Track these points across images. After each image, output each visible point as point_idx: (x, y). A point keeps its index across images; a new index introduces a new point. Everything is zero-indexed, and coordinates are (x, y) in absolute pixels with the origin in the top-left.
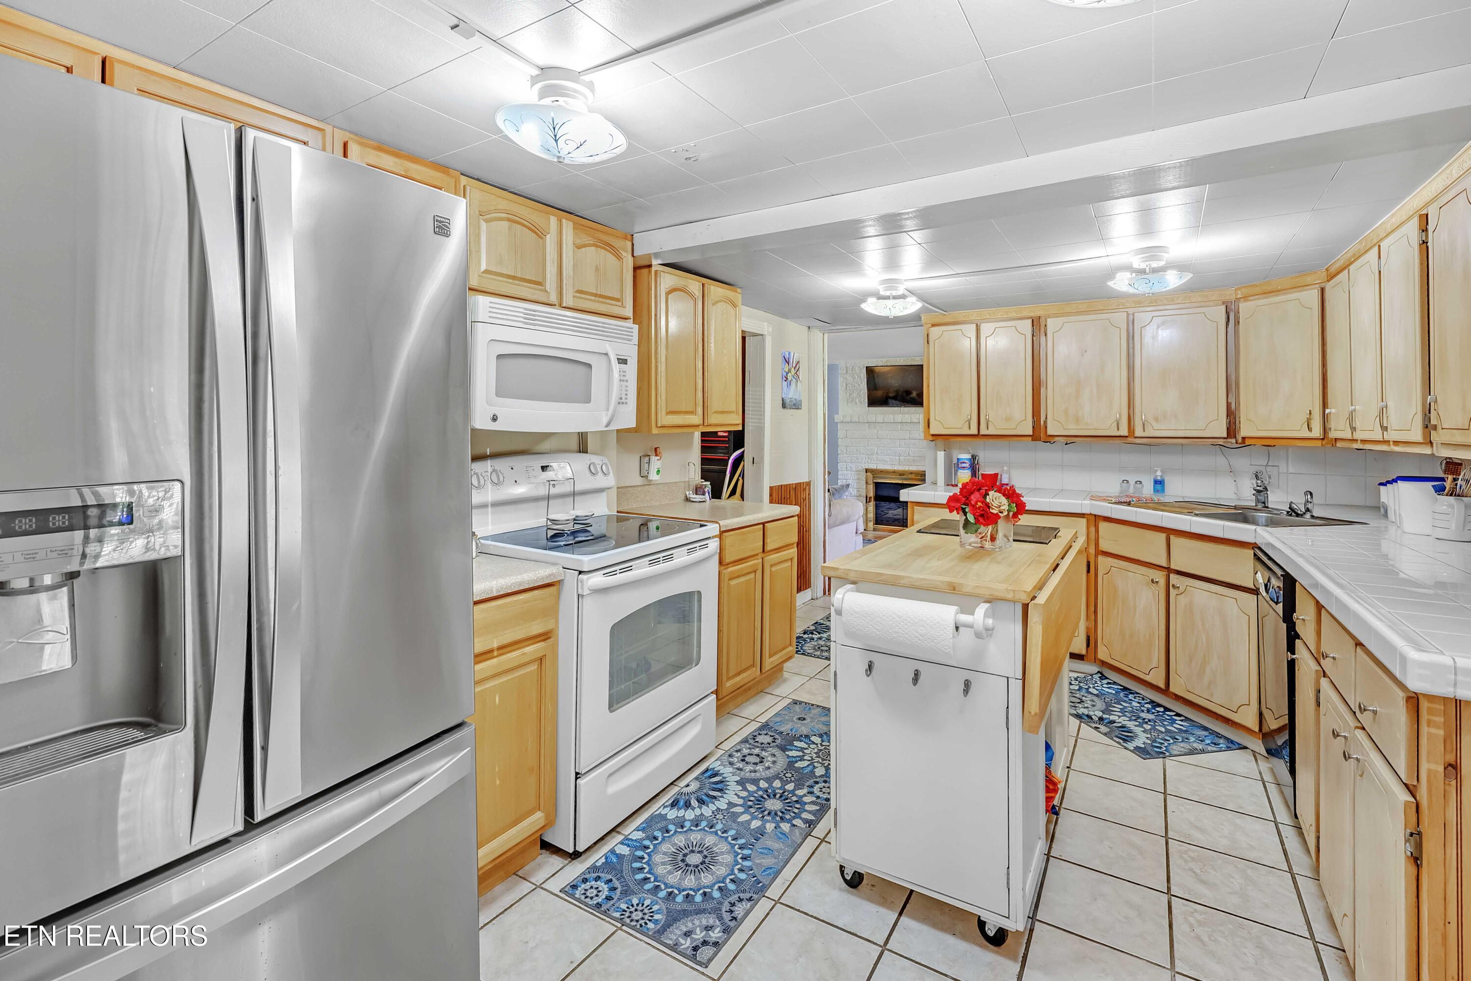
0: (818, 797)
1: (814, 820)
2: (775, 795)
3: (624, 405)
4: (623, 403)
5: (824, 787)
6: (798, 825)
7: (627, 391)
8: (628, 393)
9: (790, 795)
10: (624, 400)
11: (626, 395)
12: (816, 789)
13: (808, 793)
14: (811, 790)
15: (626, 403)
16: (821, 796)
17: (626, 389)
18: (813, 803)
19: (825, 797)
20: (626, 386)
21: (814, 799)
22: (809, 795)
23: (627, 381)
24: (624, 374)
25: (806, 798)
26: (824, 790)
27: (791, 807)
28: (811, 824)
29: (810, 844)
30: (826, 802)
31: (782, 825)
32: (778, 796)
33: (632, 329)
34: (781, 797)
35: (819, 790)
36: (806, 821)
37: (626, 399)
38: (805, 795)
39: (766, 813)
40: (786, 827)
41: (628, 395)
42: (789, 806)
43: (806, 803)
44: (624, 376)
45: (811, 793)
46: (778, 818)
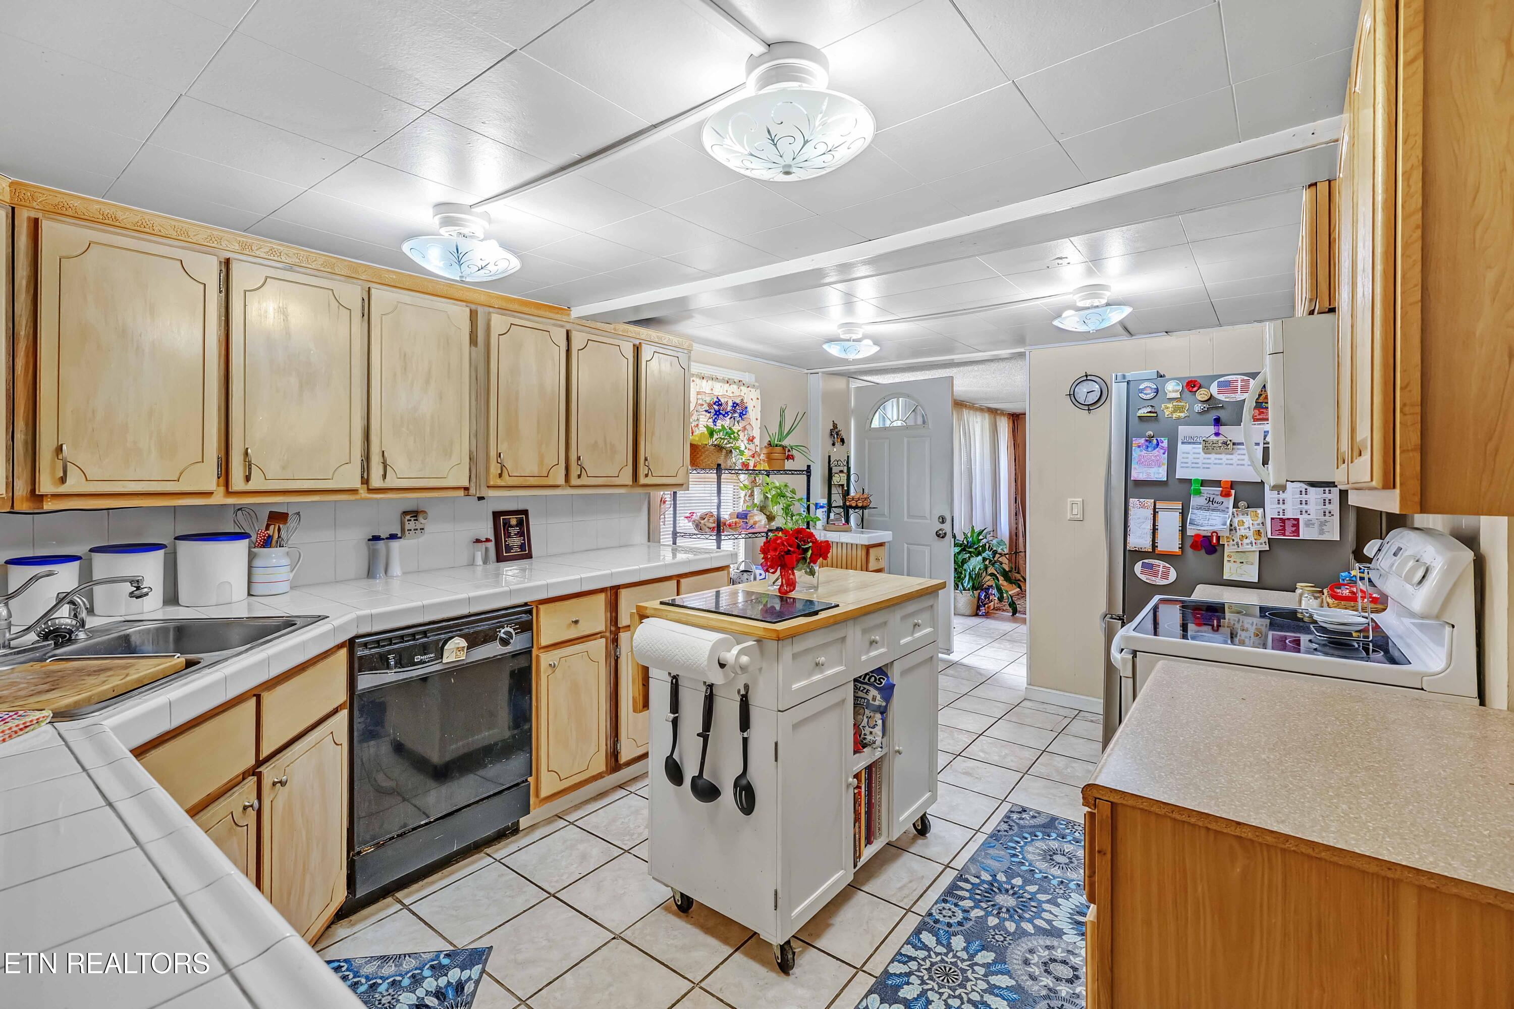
0: (956, 905)
1: (958, 881)
2: (1008, 910)
5: (950, 917)
6: (973, 878)
9: (990, 909)
12: (960, 916)
13: (969, 912)
14: (966, 915)
16: (953, 906)
18: (962, 898)
19: (948, 905)
21: (960, 903)
22: (969, 909)
25: (970, 905)
26: (950, 914)
27: (985, 896)
28: (960, 878)
29: (959, 863)
30: (946, 898)
31: (990, 878)
32: (1004, 910)
34: (1000, 909)
35: (956, 914)
36: (967, 881)
38: (972, 908)
39: (1011, 892)
40: (986, 877)
42: (988, 897)
43: (970, 898)
45: (965, 911)
46: (996, 885)
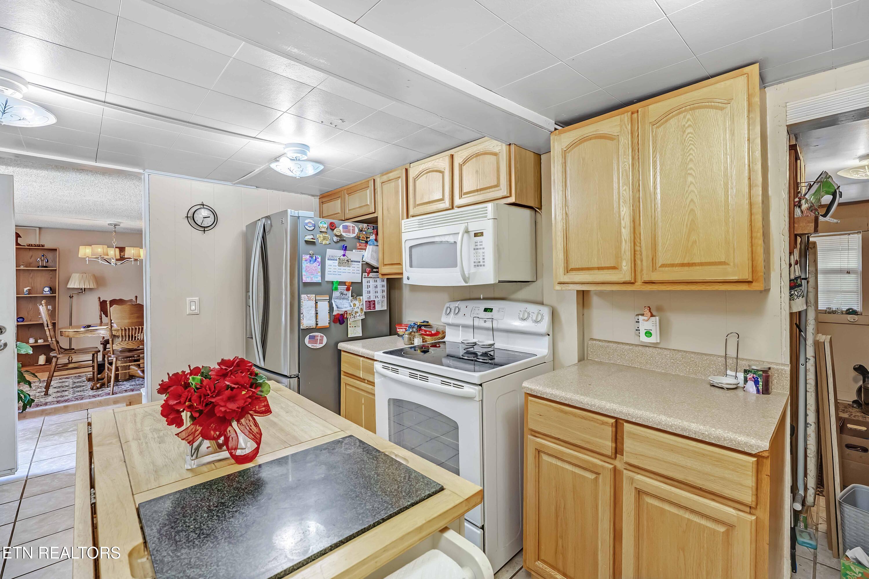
3: (482, 267)
4: (481, 266)
7: (484, 256)
8: (485, 257)
10: (482, 263)
11: (484, 259)
15: (484, 265)
17: (483, 254)
20: (483, 253)
23: (483, 248)
24: (481, 243)
33: (486, 207)
37: (484, 262)
41: (485, 259)
44: (480, 245)
